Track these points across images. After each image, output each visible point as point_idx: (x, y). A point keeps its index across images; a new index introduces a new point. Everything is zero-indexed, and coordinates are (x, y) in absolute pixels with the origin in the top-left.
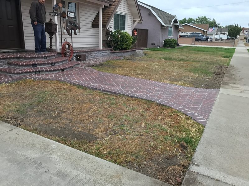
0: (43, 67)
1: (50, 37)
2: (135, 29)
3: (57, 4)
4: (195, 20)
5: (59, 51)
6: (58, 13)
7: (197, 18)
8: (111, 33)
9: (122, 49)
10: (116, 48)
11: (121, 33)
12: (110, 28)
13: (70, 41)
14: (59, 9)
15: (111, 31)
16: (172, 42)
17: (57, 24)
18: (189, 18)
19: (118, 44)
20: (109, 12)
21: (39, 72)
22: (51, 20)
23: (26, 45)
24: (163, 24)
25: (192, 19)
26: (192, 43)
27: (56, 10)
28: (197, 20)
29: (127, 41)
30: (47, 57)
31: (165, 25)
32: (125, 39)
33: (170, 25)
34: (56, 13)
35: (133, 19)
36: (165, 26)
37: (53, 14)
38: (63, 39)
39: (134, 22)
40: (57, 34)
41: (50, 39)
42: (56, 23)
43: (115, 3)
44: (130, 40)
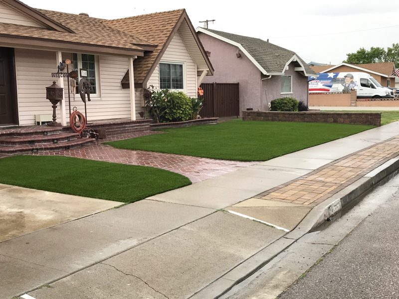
0: (43, 145)
1: (53, 107)
2: (203, 86)
3: (64, 61)
4: (386, 50)
5: (65, 124)
6: (64, 73)
7: (391, 47)
8: (153, 95)
9: (174, 120)
10: (163, 118)
11: (171, 95)
12: (151, 88)
13: (82, 112)
14: (66, 68)
15: (154, 92)
16: (286, 103)
17: (62, 89)
18: (372, 48)
19: (166, 113)
20: (149, 62)
21: (37, 149)
22: (54, 83)
23: (20, 118)
24: (265, 73)
25: (378, 49)
26: (351, 103)
27: (62, 70)
28: (390, 50)
29: (180, 107)
30: (48, 133)
31: (268, 74)
32: (178, 103)
33: (281, 72)
34: (62, 73)
35: (198, 68)
36: (269, 76)
37: (58, 75)
38: (72, 108)
39: (199, 73)
40: (63, 101)
41: (53, 109)
42: (62, 86)
43: (158, 48)
44: (187, 104)
